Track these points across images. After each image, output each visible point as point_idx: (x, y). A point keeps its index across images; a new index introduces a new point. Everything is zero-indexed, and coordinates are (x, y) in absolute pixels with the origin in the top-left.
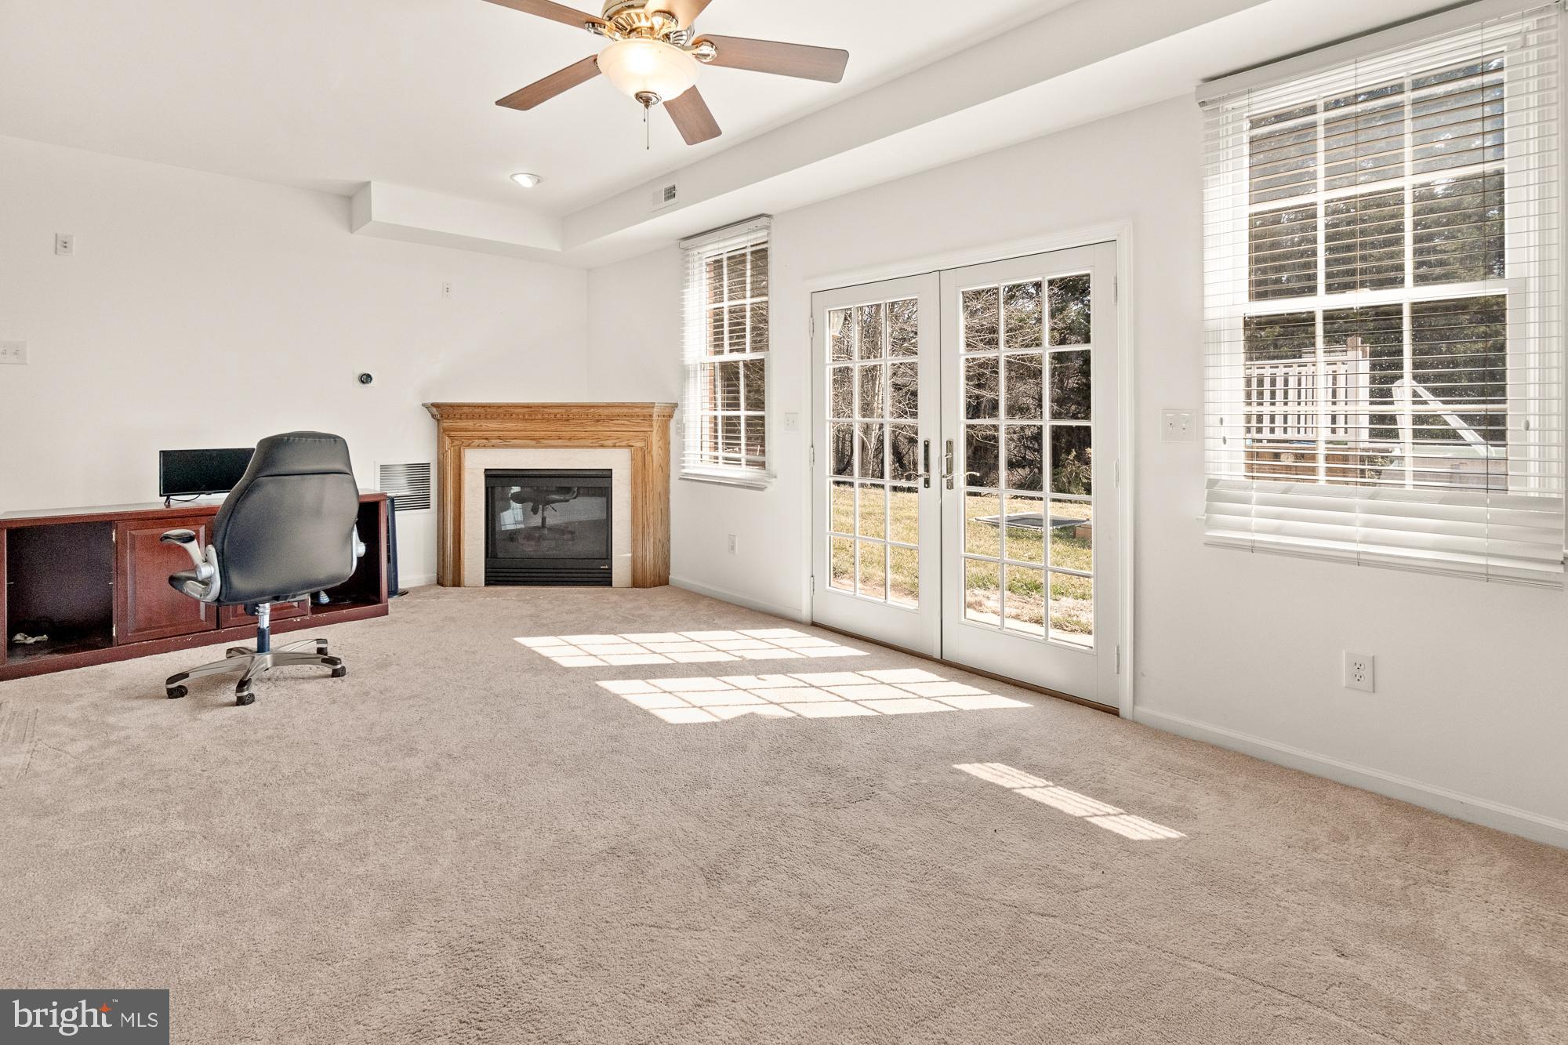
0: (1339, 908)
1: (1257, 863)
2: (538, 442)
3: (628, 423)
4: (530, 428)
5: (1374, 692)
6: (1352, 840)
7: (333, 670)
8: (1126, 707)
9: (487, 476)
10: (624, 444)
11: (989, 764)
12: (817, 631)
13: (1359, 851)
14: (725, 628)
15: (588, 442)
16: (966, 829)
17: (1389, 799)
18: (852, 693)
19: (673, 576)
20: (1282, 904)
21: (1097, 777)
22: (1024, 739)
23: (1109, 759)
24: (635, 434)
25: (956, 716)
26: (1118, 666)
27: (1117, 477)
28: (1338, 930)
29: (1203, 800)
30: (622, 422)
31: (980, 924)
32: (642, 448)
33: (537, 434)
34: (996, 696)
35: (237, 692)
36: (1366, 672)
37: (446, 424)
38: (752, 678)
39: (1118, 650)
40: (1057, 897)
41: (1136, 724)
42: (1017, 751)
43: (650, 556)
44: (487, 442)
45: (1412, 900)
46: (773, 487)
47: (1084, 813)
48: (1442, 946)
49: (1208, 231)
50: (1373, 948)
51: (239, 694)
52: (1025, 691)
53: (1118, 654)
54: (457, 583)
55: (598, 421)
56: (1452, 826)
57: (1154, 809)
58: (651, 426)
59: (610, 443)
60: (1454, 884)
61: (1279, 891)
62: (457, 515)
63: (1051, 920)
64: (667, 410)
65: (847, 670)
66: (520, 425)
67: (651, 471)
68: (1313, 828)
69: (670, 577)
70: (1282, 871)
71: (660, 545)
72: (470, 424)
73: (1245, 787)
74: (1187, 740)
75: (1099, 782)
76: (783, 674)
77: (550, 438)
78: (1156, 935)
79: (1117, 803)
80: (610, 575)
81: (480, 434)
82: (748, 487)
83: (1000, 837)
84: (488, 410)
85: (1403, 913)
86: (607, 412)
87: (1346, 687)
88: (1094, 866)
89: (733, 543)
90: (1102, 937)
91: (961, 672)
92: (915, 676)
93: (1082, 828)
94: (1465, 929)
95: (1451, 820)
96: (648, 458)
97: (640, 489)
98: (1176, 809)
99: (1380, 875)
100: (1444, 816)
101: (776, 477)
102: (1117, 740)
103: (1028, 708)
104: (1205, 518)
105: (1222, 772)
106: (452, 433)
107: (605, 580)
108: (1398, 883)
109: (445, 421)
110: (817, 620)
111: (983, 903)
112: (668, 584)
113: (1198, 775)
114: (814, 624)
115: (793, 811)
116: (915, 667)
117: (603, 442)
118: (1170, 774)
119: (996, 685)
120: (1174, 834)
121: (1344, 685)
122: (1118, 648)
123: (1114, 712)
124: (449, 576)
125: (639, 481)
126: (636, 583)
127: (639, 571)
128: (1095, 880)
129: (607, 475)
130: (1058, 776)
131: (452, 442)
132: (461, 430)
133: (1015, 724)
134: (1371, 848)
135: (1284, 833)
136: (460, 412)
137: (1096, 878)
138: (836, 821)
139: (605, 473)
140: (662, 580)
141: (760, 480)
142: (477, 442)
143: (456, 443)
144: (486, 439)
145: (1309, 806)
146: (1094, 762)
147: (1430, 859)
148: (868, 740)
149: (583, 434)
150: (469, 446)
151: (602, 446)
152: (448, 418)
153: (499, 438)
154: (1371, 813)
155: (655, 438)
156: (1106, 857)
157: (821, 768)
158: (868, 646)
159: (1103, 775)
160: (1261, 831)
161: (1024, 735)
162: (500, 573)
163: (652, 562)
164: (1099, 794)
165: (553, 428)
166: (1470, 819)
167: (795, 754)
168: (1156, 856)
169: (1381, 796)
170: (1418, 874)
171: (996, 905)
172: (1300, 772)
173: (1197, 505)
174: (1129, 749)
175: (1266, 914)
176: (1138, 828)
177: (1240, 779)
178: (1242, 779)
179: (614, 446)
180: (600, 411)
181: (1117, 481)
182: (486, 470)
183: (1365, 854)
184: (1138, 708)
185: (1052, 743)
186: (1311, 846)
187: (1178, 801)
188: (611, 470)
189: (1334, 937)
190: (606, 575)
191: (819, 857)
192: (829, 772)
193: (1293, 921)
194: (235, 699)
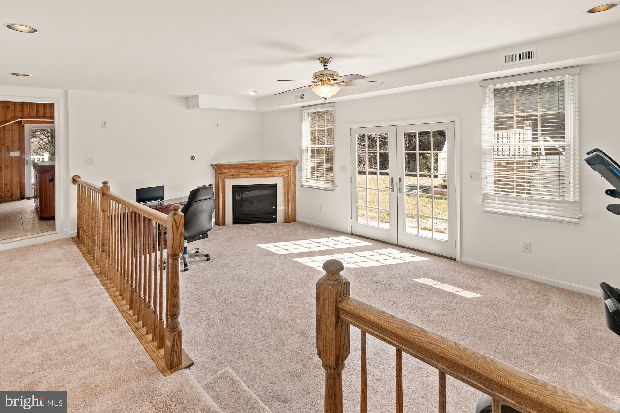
0: (521, 310)
1: (499, 300)
2: (251, 176)
3: (282, 168)
4: (249, 171)
5: (530, 252)
6: (524, 293)
7: (207, 258)
8: (458, 258)
9: (233, 188)
10: (281, 175)
11: (422, 278)
12: (354, 236)
13: (526, 296)
14: (324, 237)
15: (269, 175)
16: (420, 296)
17: (534, 281)
18: (374, 258)
19: (298, 218)
20: (506, 310)
21: (453, 280)
22: (429, 269)
23: (456, 274)
24: (285, 172)
25: (408, 263)
26: (456, 246)
27: (455, 191)
28: (520, 315)
29: (483, 284)
30: (280, 168)
31: (430, 319)
32: (287, 176)
33: (251, 173)
34: (418, 256)
35: (185, 267)
36: (528, 247)
37: (219, 171)
38: (341, 255)
39: (456, 242)
40: (448, 311)
41: (462, 264)
42: (429, 273)
43: (290, 211)
44: (234, 177)
45: (539, 307)
46: (337, 190)
47: (453, 291)
48: (546, 317)
49: (483, 123)
50: (529, 319)
51: (185, 268)
52: (427, 254)
53: (456, 243)
54: (224, 224)
55: (272, 168)
56: (551, 288)
57: (470, 287)
58: (290, 169)
59: (276, 175)
60: (550, 303)
61: (505, 307)
62: (223, 201)
63: (448, 317)
64: (296, 163)
65: (369, 250)
66: (245, 170)
67: (290, 184)
68: (513, 290)
69: (297, 218)
70: (506, 302)
71: (293, 208)
72: (227, 171)
73: (495, 280)
74: (477, 267)
75: (454, 281)
76: (349, 252)
77: (255, 174)
78: (475, 319)
79: (460, 287)
80: (276, 219)
81: (231, 174)
82: (328, 190)
83: (429, 297)
84: (234, 166)
85: (537, 310)
86: (275, 165)
87: (523, 251)
88: (457, 303)
89: (321, 207)
90: (461, 320)
91: (405, 249)
92: (391, 251)
93: (452, 295)
94: (552, 313)
95: (551, 286)
96: (289, 180)
97: (286, 190)
98: (476, 287)
99: (531, 302)
100: (549, 285)
101: (337, 187)
102: (457, 268)
103: (428, 260)
104: (482, 204)
105: (488, 276)
106: (221, 174)
107: (275, 220)
108: (536, 303)
109: (219, 170)
110: (353, 233)
111: (430, 314)
112: (296, 221)
113: (481, 277)
114: (352, 234)
115: (370, 294)
116: (390, 248)
117: (274, 175)
118: (473, 278)
119: (417, 253)
120: (478, 295)
121: (522, 251)
122: (456, 241)
123: (454, 260)
124: (221, 222)
125: (286, 187)
126: (286, 221)
127: (287, 217)
128: (457, 307)
129: (275, 186)
130: (442, 280)
131: (221, 177)
132: (224, 173)
133: (426, 265)
134: (529, 295)
135: (506, 292)
136: (224, 167)
137: (457, 306)
138: (383, 295)
139: (274, 185)
140: (294, 220)
141: (332, 188)
142: (230, 177)
143: (223, 177)
144: (233, 175)
145: (512, 284)
146: (451, 275)
147: (544, 297)
148: (384, 272)
149: (267, 173)
150: (227, 178)
151: (273, 176)
152: (220, 169)
153: (238, 175)
154: (529, 285)
155: (291, 173)
156: (459, 301)
157: (373, 281)
158: (373, 241)
159: (455, 279)
160: (500, 292)
161: (429, 268)
162: (237, 220)
163: (291, 214)
164: (454, 284)
165: (256, 171)
166: (555, 286)
167: (364, 278)
168: (473, 300)
169: (532, 281)
170: (541, 301)
171: (433, 314)
172: (510, 275)
173: (480, 200)
174: (461, 271)
175: (502, 312)
176: (469, 295)
177: (493, 278)
178: (494, 278)
179: (278, 176)
180: (273, 165)
181: (455, 192)
182: (233, 186)
183: (527, 296)
184: (462, 259)
185: (438, 270)
186: (513, 295)
187: (476, 285)
188: (276, 184)
189: (519, 317)
190: (275, 219)
191: (382, 305)
192: (376, 282)
193: (509, 314)
194: (184, 269)
